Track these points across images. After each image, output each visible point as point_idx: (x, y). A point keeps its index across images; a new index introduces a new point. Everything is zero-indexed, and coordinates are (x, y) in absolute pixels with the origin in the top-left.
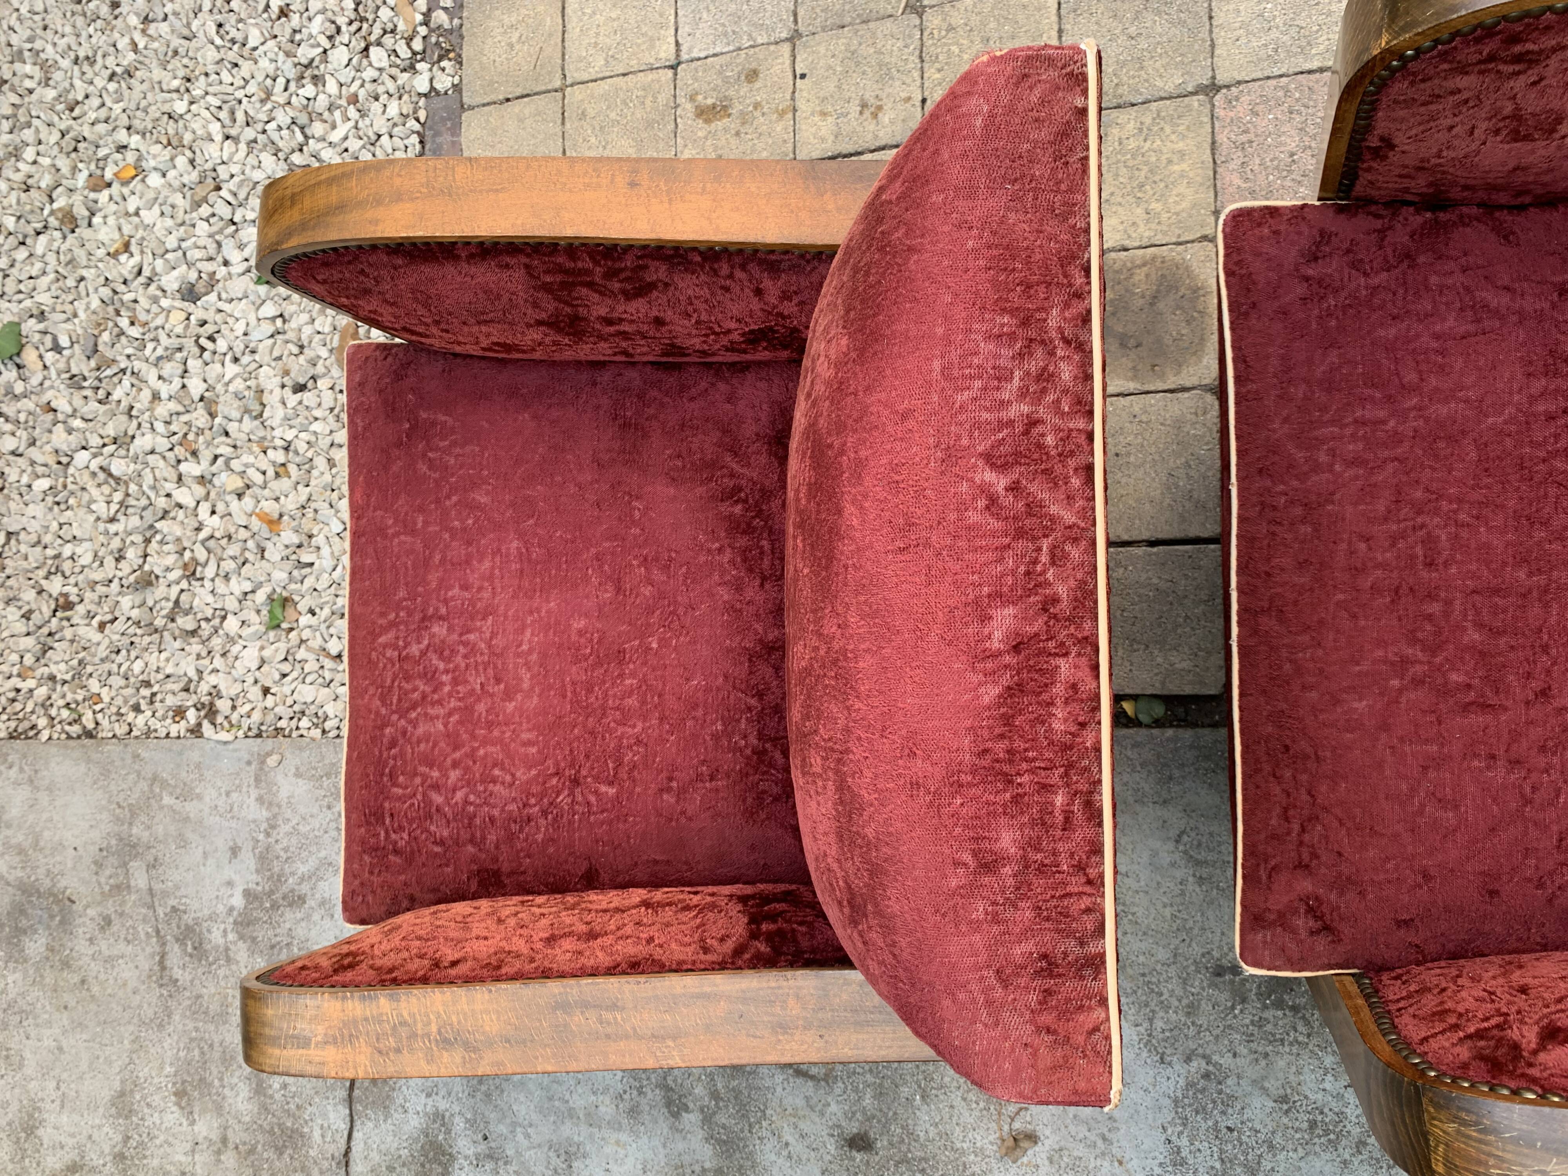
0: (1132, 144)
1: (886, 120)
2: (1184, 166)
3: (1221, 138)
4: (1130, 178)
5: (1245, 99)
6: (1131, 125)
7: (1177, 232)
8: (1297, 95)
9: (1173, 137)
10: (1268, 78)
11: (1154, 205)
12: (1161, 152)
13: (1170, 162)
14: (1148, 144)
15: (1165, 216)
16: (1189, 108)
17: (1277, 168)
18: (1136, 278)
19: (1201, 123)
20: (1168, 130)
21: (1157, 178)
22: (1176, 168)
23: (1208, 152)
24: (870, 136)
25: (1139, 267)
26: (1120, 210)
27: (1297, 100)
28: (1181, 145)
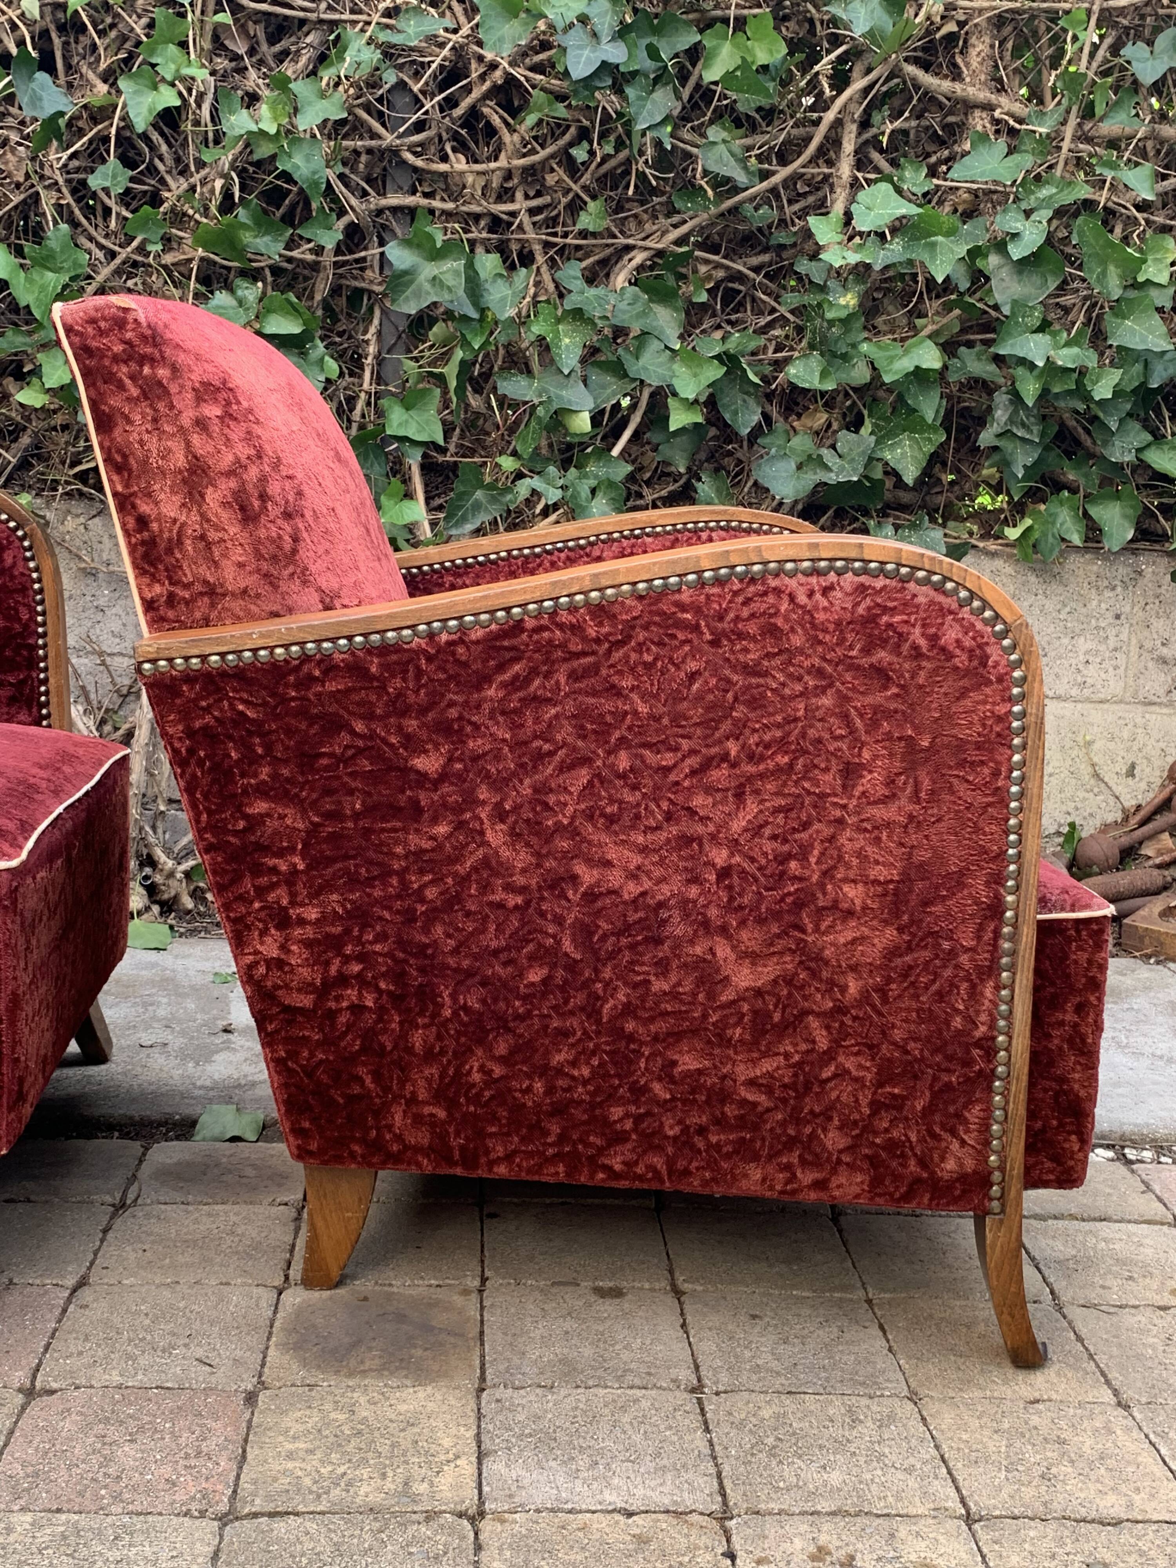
0: (365, 1473)
1: (798, 1543)
2: (289, 1446)
3: (226, 1464)
4: (373, 1441)
5: (180, 1496)
6: (364, 1489)
7: (313, 1394)
8: (103, 1492)
9: (300, 1473)
10: (139, 1514)
11: (342, 1417)
12: (322, 1462)
13: (311, 1452)
14: (341, 1470)
15: (328, 1406)
16: (268, 1498)
17: (156, 1431)
18: (377, 1361)
19: (255, 1482)
20: (307, 1482)
21: (332, 1439)
22: (302, 1445)
23: (250, 1457)
24: (825, 1527)
25: (371, 1370)
26: (393, 1417)
27: (106, 1487)
28: (290, 1465)
